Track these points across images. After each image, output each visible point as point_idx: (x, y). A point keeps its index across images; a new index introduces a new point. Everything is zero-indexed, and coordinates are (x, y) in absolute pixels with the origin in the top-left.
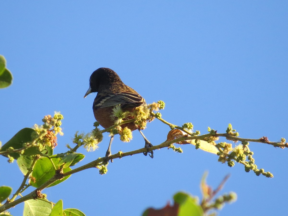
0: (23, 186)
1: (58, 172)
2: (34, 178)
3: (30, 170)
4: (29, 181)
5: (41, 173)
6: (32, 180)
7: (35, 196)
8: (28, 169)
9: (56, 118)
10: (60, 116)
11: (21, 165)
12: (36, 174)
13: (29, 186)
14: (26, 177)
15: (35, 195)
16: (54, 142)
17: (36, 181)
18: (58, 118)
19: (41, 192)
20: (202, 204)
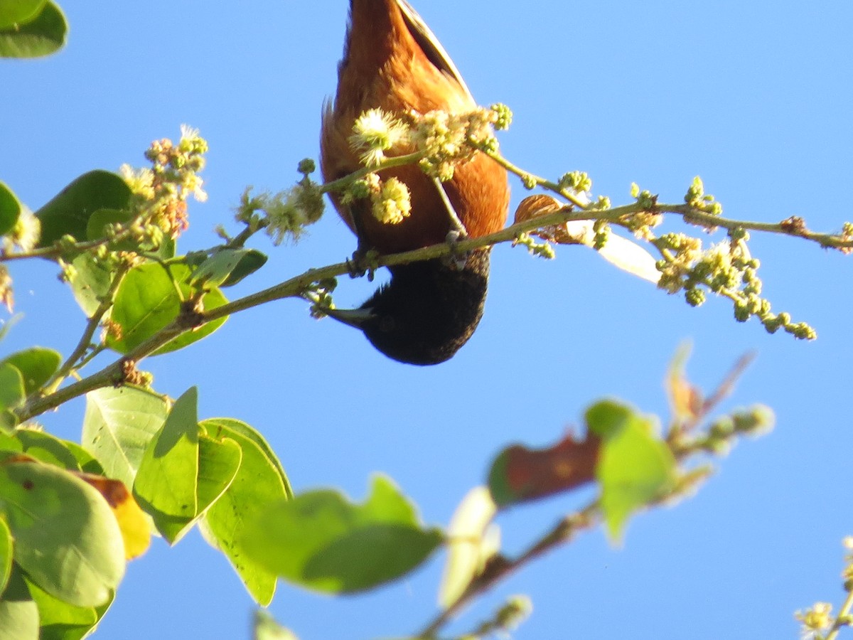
0: (84, 348)
1: (188, 307)
2: (117, 326)
3: (105, 302)
4: (101, 336)
5: (137, 310)
6: (112, 333)
7: (118, 377)
8: (99, 298)
9: (187, 149)
10: (199, 142)
11: (79, 288)
12: (123, 313)
13: (101, 349)
14: (94, 322)
15: (117, 375)
16: (178, 218)
17: (124, 336)
18: (191, 148)
19: (138, 368)
20: (670, 438)
